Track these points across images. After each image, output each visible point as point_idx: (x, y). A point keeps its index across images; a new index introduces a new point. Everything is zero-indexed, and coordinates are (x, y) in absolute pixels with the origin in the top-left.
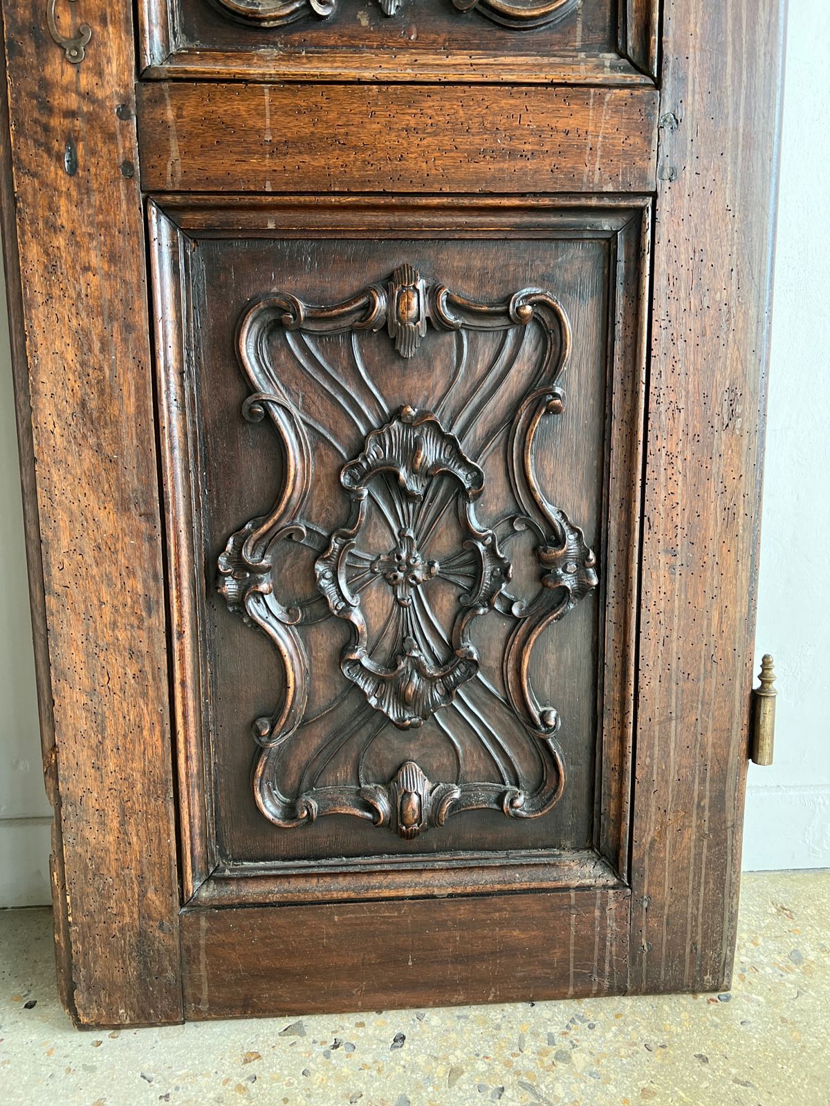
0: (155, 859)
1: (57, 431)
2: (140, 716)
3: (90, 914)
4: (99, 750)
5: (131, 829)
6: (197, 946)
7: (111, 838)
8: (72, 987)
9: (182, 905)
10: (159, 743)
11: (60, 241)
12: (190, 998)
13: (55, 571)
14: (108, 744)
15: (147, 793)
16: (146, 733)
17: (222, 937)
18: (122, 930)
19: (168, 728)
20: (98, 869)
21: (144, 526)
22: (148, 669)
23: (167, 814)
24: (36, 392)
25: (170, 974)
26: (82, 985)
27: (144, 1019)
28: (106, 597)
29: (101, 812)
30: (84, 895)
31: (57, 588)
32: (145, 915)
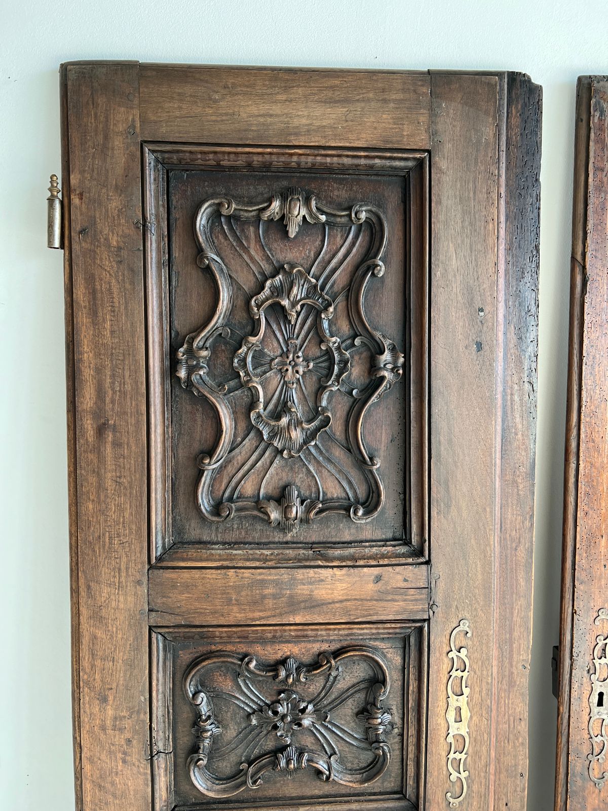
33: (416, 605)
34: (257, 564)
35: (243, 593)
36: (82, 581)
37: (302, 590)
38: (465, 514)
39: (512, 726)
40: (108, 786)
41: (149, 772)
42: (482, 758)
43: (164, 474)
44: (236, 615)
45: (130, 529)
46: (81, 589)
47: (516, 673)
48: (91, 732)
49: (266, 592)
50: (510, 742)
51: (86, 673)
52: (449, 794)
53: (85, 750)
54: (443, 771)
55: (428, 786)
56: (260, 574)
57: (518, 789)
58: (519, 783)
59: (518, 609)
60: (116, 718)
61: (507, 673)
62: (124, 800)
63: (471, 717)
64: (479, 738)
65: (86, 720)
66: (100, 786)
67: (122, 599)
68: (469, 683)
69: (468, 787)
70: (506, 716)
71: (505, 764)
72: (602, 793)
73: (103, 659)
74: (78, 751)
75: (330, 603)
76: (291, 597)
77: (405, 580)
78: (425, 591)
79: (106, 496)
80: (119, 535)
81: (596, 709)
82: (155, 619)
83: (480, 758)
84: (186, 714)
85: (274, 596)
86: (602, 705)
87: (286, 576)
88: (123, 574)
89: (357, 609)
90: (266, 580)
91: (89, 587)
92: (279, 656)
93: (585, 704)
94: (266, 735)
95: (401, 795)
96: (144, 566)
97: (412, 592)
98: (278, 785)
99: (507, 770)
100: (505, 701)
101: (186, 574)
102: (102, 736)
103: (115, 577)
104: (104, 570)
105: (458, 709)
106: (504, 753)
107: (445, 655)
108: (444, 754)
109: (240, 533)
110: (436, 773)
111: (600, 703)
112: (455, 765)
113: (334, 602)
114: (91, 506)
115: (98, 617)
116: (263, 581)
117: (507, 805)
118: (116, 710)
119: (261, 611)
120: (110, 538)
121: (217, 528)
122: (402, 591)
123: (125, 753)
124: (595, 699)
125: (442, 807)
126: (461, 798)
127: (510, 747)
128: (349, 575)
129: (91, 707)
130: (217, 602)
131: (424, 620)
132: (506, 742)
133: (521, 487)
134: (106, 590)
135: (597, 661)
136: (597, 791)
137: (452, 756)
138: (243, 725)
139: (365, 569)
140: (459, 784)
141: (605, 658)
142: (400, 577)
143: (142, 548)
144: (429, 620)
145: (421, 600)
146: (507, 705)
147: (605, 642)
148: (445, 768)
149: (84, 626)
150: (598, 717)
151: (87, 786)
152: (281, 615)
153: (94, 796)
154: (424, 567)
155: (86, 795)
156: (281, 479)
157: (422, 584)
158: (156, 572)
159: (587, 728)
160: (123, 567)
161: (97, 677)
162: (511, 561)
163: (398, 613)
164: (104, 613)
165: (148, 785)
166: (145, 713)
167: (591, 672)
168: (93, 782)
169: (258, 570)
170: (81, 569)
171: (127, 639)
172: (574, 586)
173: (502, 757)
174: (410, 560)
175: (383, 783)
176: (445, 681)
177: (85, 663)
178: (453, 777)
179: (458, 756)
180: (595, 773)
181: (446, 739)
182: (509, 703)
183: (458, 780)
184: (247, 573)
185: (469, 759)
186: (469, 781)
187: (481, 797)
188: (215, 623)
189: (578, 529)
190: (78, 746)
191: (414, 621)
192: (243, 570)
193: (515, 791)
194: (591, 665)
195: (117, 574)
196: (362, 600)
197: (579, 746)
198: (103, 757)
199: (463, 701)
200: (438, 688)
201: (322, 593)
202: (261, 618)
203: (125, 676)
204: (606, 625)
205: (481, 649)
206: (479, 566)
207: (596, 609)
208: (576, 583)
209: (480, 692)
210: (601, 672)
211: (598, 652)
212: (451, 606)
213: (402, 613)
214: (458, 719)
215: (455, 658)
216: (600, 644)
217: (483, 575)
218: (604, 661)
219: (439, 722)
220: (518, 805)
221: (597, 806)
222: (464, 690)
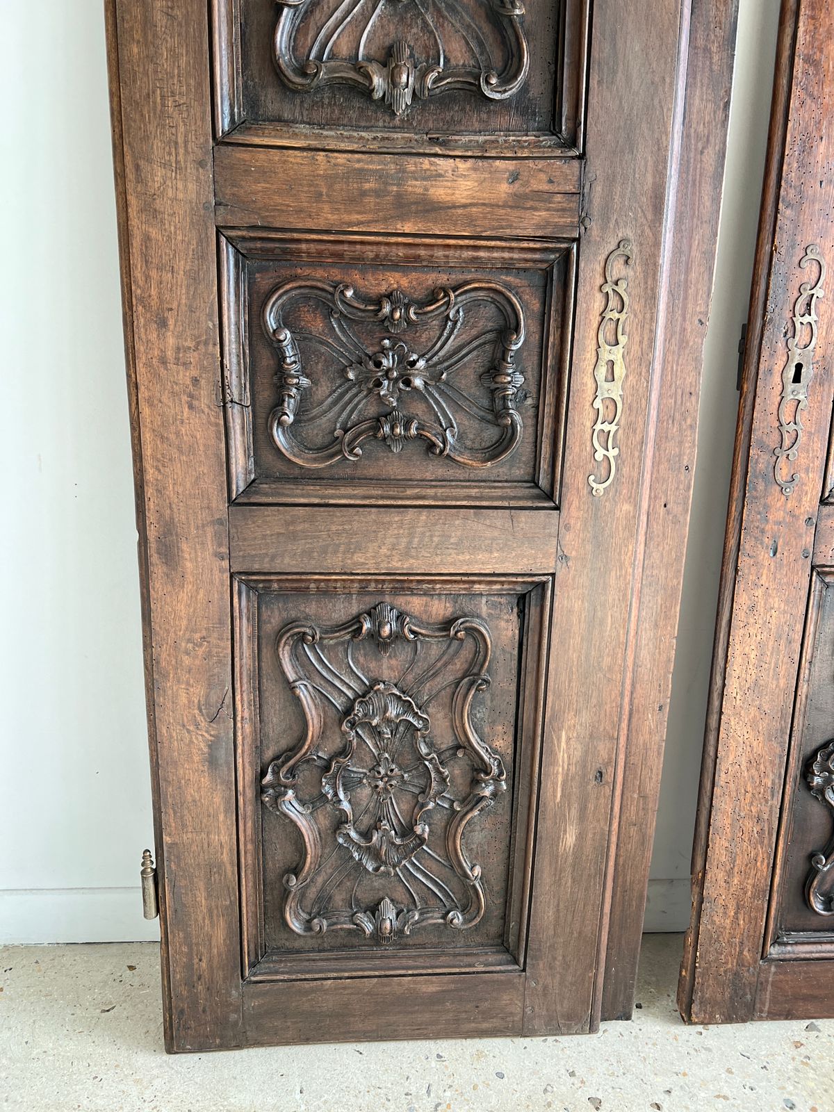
0: (752, 933)
1: (738, 697)
2: (757, 855)
3: (709, 963)
4: (730, 873)
5: (741, 917)
6: (767, 981)
7: (728, 921)
8: (691, 1002)
9: (762, 958)
10: (765, 870)
11: (759, 592)
12: (758, 1010)
13: (723, 775)
14: (736, 869)
15: (753, 897)
16: (759, 864)
17: (782, 977)
18: (725, 972)
19: (772, 861)
20: (718, 938)
21: (778, 750)
22: (766, 828)
23: (763, 909)
24: (730, 675)
25: (749, 997)
26: (697, 1002)
27: (728, 1019)
28: (749, 789)
29: (725, 907)
30: (707, 951)
31: (722, 783)
32: (741, 963)
33: (563, 217)
34: (354, 147)
35: (337, 187)
36: (128, 159)
37: (415, 187)
38: (635, 88)
39: (679, 402)
40: (172, 437)
41: (222, 422)
42: (638, 432)
43: (229, 13)
44: (328, 217)
45: (188, 85)
46: (127, 170)
47: (689, 330)
48: (148, 365)
49: (367, 186)
50: (675, 422)
51: (139, 286)
52: (592, 478)
53: (142, 388)
54: (586, 447)
55: (567, 465)
56: (359, 161)
57: (681, 487)
58: (682, 478)
59: (699, 240)
60: (178, 349)
61: (678, 329)
62: (192, 457)
63: (627, 376)
64: (635, 405)
65: (142, 349)
66: (162, 437)
67: (180, 185)
68: (627, 329)
69: (617, 470)
70: (673, 387)
71: (667, 451)
72: (789, 501)
73: (160, 268)
74: (134, 392)
75: (449, 208)
76: (399, 196)
77: (551, 181)
78: (575, 198)
79: (155, 35)
80: (173, 95)
81: (790, 386)
82: (223, 217)
83: (635, 431)
84: (266, 361)
85: (377, 193)
86: (799, 382)
87: (393, 166)
88: (181, 151)
89: (485, 218)
90: (367, 170)
91: (137, 167)
92: (383, 289)
93: (776, 379)
94: (366, 396)
95: (532, 484)
96: (207, 141)
97: (558, 198)
98: (381, 463)
99: (669, 461)
100: (672, 367)
101: (261, 155)
102: (162, 371)
103: (170, 154)
104: (157, 144)
105: (610, 363)
106: (667, 437)
107: (597, 288)
108: (589, 424)
109: (333, 112)
110: (577, 450)
111: (797, 379)
112: (602, 440)
113: (455, 207)
114: (135, 50)
115: (150, 211)
116: (361, 171)
117: (665, 506)
118: (178, 337)
119: (359, 213)
120: (163, 97)
121: (302, 102)
122: (546, 196)
123: (191, 396)
124: (791, 373)
125: (583, 494)
126: (607, 483)
127: (675, 430)
128: (475, 169)
129: (146, 332)
130: (303, 196)
131: (574, 240)
132: (670, 422)
133: (716, 58)
134: (160, 173)
135: (798, 320)
136: (783, 498)
137: (598, 427)
138: (338, 382)
139: (498, 163)
140: (605, 464)
141: (810, 315)
142: (543, 176)
143: (204, 112)
144: (578, 240)
145: (570, 210)
146: (674, 373)
147: (812, 292)
148: (589, 444)
149: (134, 222)
150: (792, 397)
151: (147, 436)
152: (385, 220)
153: (155, 449)
154: (576, 163)
155: (146, 447)
156: (387, 35)
157: (570, 188)
158: (223, 149)
159: (775, 412)
160: (180, 140)
161: (154, 292)
162: (695, 169)
163: (539, 227)
164: (158, 204)
165: (220, 440)
166: (215, 344)
167: (789, 335)
168: (154, 430)
169: (357, 156)
170: (126, 141)
171: (189, 243)
172: (777, 211)
173: (664, 440)
174: (558, 153)
175: (510, 469)
176: (595, 325)
177: (138, 274)
178: (599, 456)
179: (606, 427)
180: (783, 474)
181: (592, 404)
182: (677, 370)
183: (606, 460)
184: (341, 159)
185: (620, 432)
186: (619, 461)
187: (633, 483)
188: (300, 226)
189: (790, 125)
190: (133, 386)
191: (561, 240)
192: (336, 154)
193: (678, 489)
194: (790, 325)
195: (173, 150)
196: (492, 205)
197: (764, 436)
198: (164, 398)
199: (617, 354)
200: (587, 334)
201: (439, 192)
202: (359, 223)
203: (188, 293)
204: (815, 268)
205: (646, 283)
206: (650, 163)
207: (804, 245)
208: (781, 206)
209: (641, 342)
210: (802, 335)
211: (800, 307)
212: (608, 219)
213: (544, 227)
214: (610, 378)
215: (611, 293)
216: (805, 295)
217: (654, 177)
218: (807, 319)
219: (584, 381)
220: (680, 508)
221: (781, 519)
222: (620, 338)
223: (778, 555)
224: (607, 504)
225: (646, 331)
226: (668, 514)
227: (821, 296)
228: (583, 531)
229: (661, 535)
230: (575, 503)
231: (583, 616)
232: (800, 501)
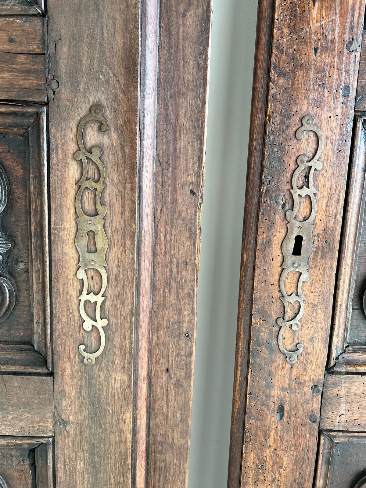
11: (267, 452)
33: (29, 80)
39: (175, 270)
42: (126, 303)
47: (181, 201)
50: (172, 290)
52: (82, 347)
54: (74, 316)
55: (56, 334)
57: (183, 353)
58: (183, 345)
59: (186, 108)
63: (110, 247)
64: (121, 276)
69: (107, 339)
70: (168, 257)
71: (165, 319)
72: (294, 369)
77: (11, 40)
78: (39, 59)
81: (291, 259)
83: (123, 303)
86: (299, 254)
93: (276, 250)
95: (30, 347)
97: (21, 59)
99: (168, 327)
100: (165, 237)
105: (91, 234)
106: (164, 305)
107: (70, 156)
108: (74, 294)
110: (65, 319)
111: (297, 251)
112: (89, 310)
117: (167, 371)
122: (7, 56)
124: (291, 245)
125: (75, 363)
126: (99, 353)
127: (172, 298)
132: (167, 290)
135: (296, 192)
136: (288, 366)
137: (84, 297)
140: (95, 334)
141: (308, 188)
142: (2, 35)
144: (47, 104)
145: (35, 71)
146: (168, 242)
147: (310, 164)
148: (76, 313)
150: (292, 269)
154: (38, 22)
157: (34, 48)
159: (276, 283)
162: (178, 32)
167: (288, 207)
172: (269, 79)
173: (161, 309)
175: (9, 331)
176: (72, 193)
178: (88, 325)
179: (92, 298)
180: (286, 344)
181: (76, 274)
182: (171, 239)
183: (95, 330)
185: (108, 303)
186: (109, 332)
187: (125, 354)
191: (28, 104)
193: (179, 355)
194: (287, 197)
197: (266, 306)
199: (97, 225)
200: (64, 204)
204: (312, 140)
205: (123, 151)
206: (119, 22)
207: (299, 116)
208: (272, 74)
209: (123, 213)
210: (301, 208)
211: (298, 179)
212: (78, 83)
213: (8, 90)
214: (92, 248)
215: (85, 160)
216: (303, 167)
217: (125, 37)
218: (305, 192)
219: (66, 251)
220: (183, 373)
221: (287, 386)
222: (99, 208)
223: (285, 419)
224: (101, 373)
225: (128, 202)
226: (171, 379)
227: (319, 168)
228: (79, 398)
229: (165, 398)
230: (68, 371)
231: (86, 477)
232: (305, 369)
